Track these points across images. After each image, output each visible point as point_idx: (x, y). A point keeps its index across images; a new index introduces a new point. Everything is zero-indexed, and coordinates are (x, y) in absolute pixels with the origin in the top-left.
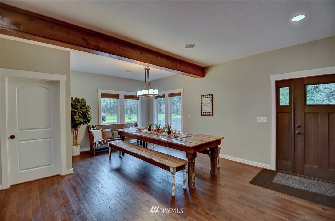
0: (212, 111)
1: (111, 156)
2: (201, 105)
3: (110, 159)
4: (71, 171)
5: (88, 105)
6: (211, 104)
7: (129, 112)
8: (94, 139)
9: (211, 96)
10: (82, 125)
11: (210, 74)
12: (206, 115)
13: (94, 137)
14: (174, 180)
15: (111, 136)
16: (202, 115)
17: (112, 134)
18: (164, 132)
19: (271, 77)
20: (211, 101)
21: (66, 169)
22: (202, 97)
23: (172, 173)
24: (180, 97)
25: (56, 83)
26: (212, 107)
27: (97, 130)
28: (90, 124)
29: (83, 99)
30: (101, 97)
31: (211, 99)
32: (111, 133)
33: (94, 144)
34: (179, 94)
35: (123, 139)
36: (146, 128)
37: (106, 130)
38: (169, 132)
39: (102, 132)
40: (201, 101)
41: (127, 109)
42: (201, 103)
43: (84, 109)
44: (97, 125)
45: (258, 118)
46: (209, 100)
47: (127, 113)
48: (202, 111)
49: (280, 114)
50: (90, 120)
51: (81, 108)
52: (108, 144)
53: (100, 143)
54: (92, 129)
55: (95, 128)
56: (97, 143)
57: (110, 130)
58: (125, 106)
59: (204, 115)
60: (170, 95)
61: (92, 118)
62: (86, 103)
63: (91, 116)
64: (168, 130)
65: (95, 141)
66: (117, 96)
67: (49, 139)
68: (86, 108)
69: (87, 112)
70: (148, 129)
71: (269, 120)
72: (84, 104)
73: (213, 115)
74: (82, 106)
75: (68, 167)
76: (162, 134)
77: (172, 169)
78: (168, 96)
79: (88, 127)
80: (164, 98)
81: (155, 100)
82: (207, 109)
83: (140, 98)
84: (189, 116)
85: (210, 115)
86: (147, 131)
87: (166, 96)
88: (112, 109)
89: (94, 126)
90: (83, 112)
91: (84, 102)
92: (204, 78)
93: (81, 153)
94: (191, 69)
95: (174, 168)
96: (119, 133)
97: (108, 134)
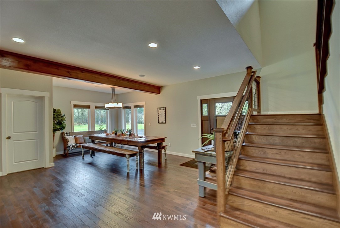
0: (165, 120)
1: (84, 156)
2: (158, 115)
3: (83, 158)
4: (53, 164)
5: (63, 115)
6: (165, 114)
7: (100, 122)
8: (68, 143)
9: (164, 109)
10: (57, 132)
11: (163, 92)
12: (161, 123)
13: (68, 142)
14: (128, 162)
15: (83, 141)
16: (158, 123)
17: (84, 140)
18: (127, 135)
19: (198, 97)
20: (164, 112)
21: (49, 163)
22: (159, 109)
23: (127, 158)
24: (143, 108)
25: (42, 98)
26: (166, 117)
27: (70, 136)
28: (64, 131)
29: (59, 110)
30: (74, 108)
31: (164, 111)
32: (82, 138)
33: (68, 147)
34: (142, 106)
35: (93, 142)
36: (113, 133)
37: (79, 136)
38: (130, 135)
39: (75, 138)
40: (158, 112)
41: (97, 118)
42: (158, 114)
43: (60, 118)
44: (70, 131)
45: (192, 124)
46: (163, 111)
47: (97, 123)
48: (159, 120)
49: (203, 121)
50: (65, 127)
51: (57, 117)
52: (82, 146)
53: (73, 146)
54: (66, 135)
55: (69, 134)
56: (71, 146)
57: (82, 136)
58: (96, 116)
59: (160, 123)
60: (135, 107)
61: (66, 125)
62: (61, 113)
63: (66, 123)
64: (129, 134)
65: (69, 145)
66: (88, 107)
67: (36, 140)
68: (62, 117)
69: (63, 120)
70: (115, 134)
71: (197, 125)
72: (59, 114)
73: (166, 123)
74: (58, 115)
75: (50, 162)
76: (125, 136)
77: (127, 156)
78: (133, 107)
79: (62, 133)
80: (130, 109)
81: (123, 111)
82: (162, 119)
83: (109, 109)
84: (150, 123)
85: (164, 123)
86: (114, 135)
87: (132, 107)
88: (80, 118)
89: (67, 132)
90: (59, 120)
91: (60, 112)
92: (159, 94)
93: (56, 155)
94: (148, 88)
95: (128, 155)
96: (91, 137)
97: (80, 140)
